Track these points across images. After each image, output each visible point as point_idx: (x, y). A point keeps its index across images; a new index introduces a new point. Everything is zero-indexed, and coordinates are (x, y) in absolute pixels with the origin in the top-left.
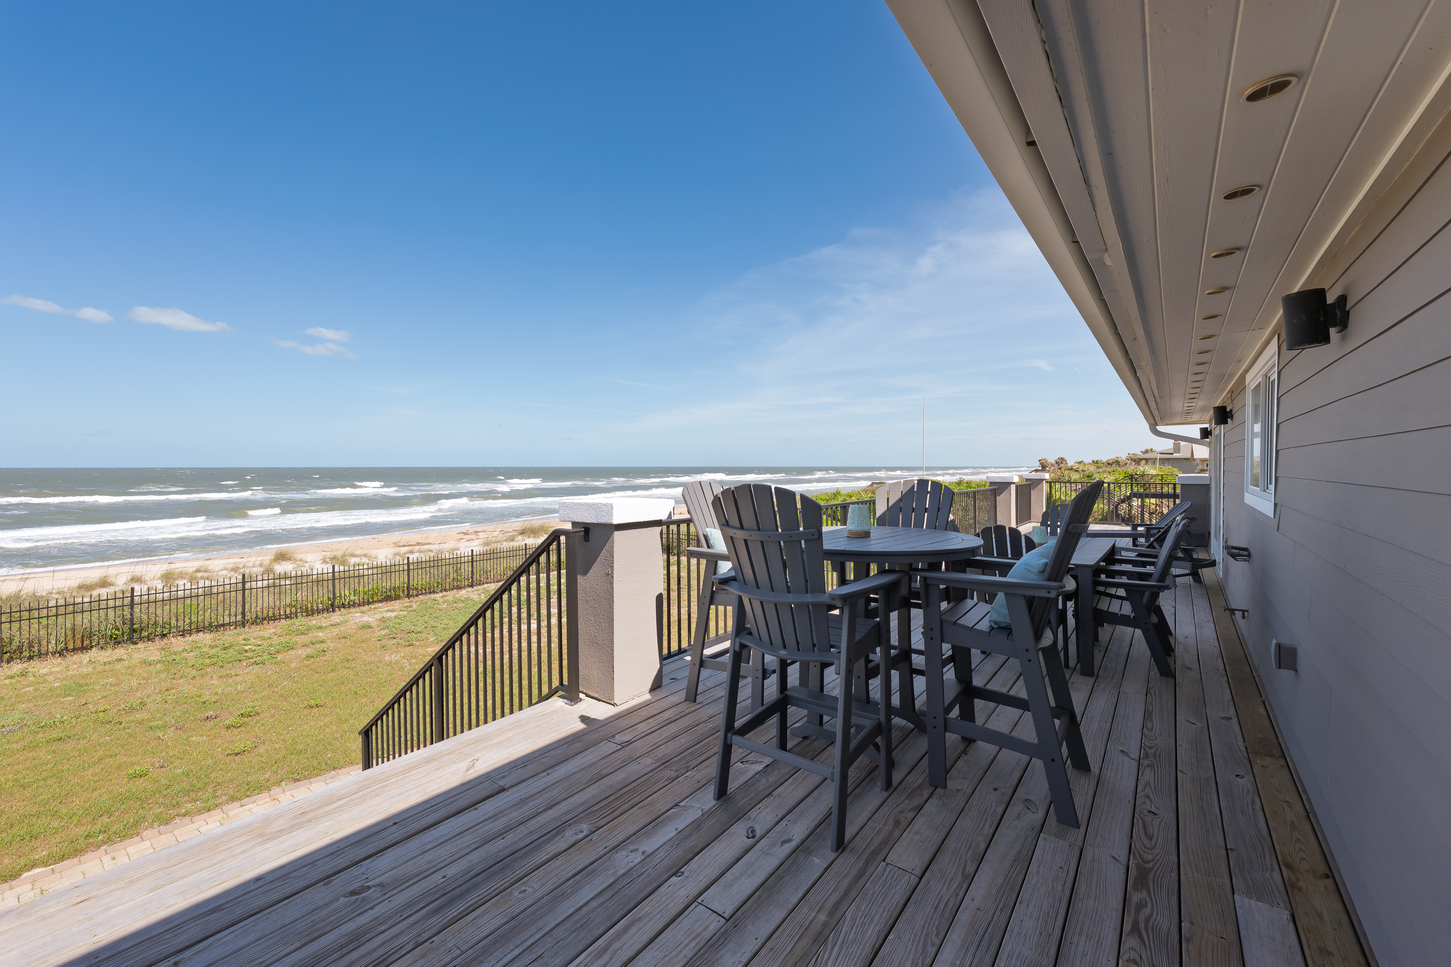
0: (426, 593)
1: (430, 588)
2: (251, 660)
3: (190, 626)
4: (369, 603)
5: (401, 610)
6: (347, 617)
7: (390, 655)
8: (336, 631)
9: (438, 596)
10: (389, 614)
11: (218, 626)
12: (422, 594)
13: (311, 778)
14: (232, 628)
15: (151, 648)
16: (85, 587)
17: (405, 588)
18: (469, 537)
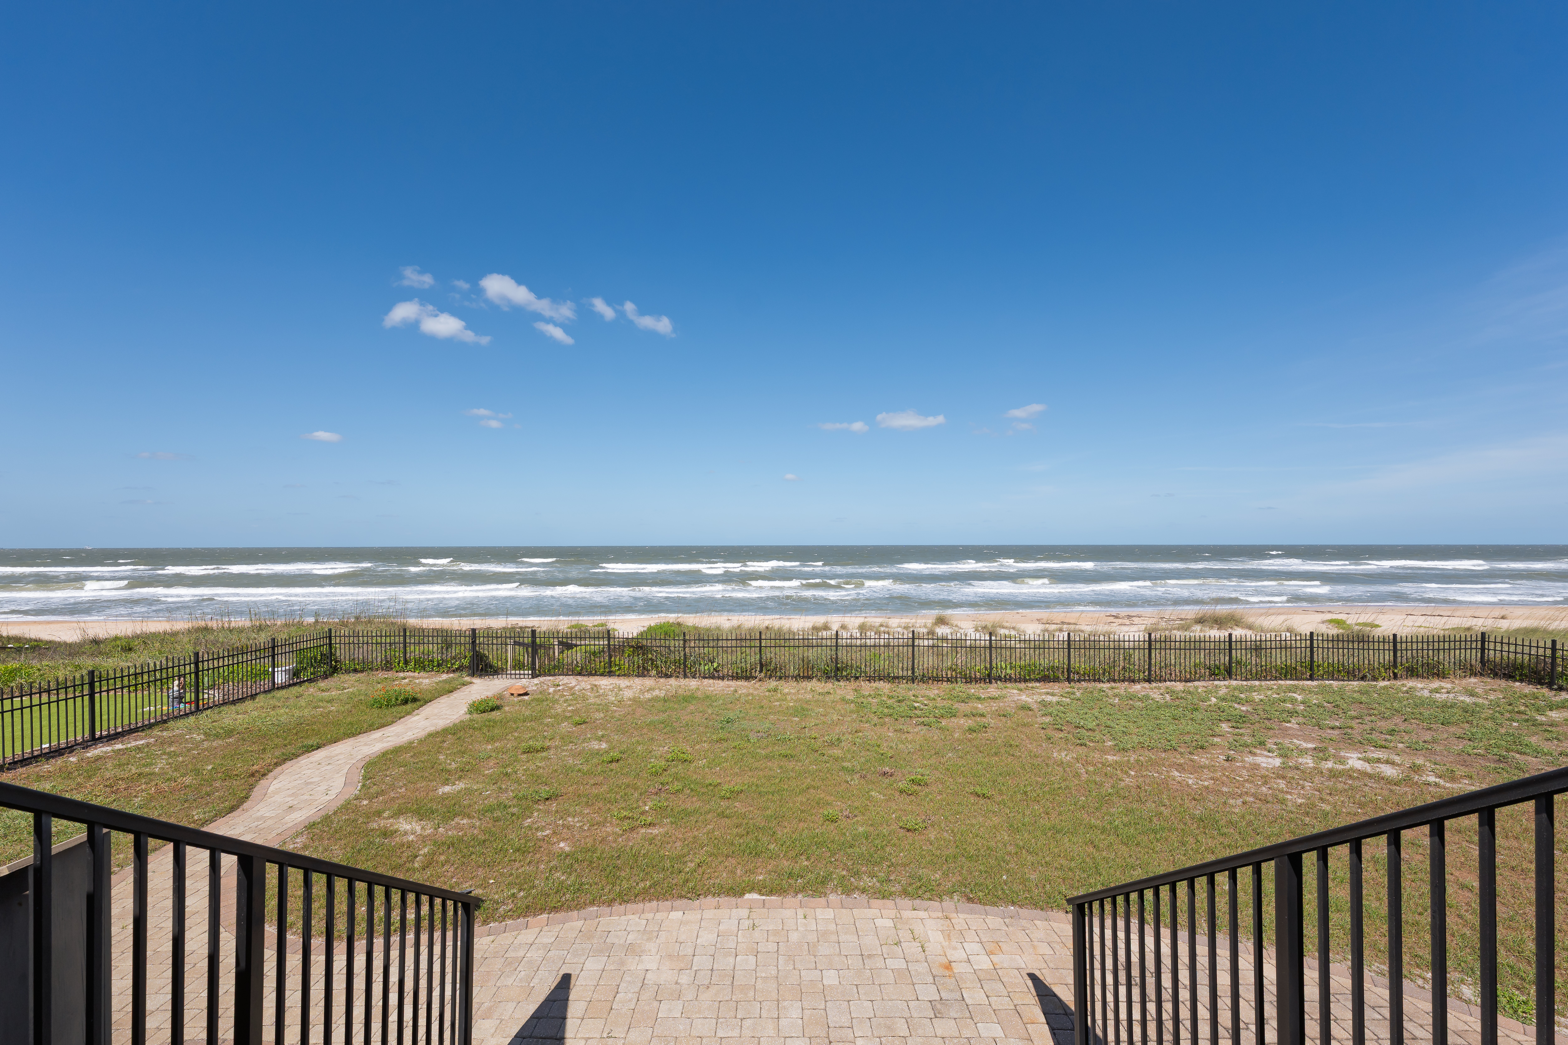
0: (1089, 680)
1: (1094, 675)
2: (919, 719)
3: (874, 673)
4: (1025, 681)
5: (1062, 695)
6: (1004, 692)
7: (1060, 751)
8: (995, 706)
9: (1105, 686)
10: (1049, 698)
11: (895, 678)
12: (1084, 680)
13: (987, 905)
14: (904, 681)
15: (848, 687)
16: (815, 629)
17: (1065, 670)
18: (1120, 621)
